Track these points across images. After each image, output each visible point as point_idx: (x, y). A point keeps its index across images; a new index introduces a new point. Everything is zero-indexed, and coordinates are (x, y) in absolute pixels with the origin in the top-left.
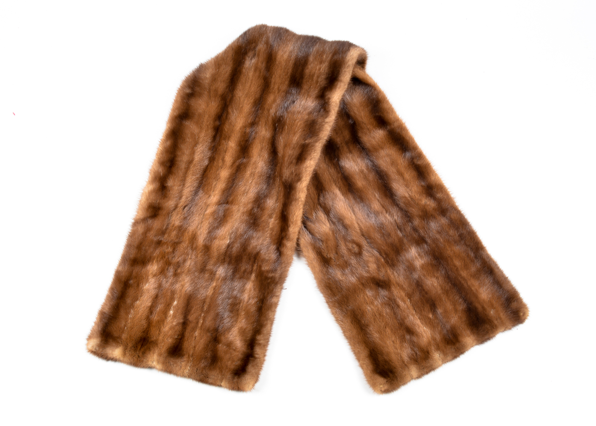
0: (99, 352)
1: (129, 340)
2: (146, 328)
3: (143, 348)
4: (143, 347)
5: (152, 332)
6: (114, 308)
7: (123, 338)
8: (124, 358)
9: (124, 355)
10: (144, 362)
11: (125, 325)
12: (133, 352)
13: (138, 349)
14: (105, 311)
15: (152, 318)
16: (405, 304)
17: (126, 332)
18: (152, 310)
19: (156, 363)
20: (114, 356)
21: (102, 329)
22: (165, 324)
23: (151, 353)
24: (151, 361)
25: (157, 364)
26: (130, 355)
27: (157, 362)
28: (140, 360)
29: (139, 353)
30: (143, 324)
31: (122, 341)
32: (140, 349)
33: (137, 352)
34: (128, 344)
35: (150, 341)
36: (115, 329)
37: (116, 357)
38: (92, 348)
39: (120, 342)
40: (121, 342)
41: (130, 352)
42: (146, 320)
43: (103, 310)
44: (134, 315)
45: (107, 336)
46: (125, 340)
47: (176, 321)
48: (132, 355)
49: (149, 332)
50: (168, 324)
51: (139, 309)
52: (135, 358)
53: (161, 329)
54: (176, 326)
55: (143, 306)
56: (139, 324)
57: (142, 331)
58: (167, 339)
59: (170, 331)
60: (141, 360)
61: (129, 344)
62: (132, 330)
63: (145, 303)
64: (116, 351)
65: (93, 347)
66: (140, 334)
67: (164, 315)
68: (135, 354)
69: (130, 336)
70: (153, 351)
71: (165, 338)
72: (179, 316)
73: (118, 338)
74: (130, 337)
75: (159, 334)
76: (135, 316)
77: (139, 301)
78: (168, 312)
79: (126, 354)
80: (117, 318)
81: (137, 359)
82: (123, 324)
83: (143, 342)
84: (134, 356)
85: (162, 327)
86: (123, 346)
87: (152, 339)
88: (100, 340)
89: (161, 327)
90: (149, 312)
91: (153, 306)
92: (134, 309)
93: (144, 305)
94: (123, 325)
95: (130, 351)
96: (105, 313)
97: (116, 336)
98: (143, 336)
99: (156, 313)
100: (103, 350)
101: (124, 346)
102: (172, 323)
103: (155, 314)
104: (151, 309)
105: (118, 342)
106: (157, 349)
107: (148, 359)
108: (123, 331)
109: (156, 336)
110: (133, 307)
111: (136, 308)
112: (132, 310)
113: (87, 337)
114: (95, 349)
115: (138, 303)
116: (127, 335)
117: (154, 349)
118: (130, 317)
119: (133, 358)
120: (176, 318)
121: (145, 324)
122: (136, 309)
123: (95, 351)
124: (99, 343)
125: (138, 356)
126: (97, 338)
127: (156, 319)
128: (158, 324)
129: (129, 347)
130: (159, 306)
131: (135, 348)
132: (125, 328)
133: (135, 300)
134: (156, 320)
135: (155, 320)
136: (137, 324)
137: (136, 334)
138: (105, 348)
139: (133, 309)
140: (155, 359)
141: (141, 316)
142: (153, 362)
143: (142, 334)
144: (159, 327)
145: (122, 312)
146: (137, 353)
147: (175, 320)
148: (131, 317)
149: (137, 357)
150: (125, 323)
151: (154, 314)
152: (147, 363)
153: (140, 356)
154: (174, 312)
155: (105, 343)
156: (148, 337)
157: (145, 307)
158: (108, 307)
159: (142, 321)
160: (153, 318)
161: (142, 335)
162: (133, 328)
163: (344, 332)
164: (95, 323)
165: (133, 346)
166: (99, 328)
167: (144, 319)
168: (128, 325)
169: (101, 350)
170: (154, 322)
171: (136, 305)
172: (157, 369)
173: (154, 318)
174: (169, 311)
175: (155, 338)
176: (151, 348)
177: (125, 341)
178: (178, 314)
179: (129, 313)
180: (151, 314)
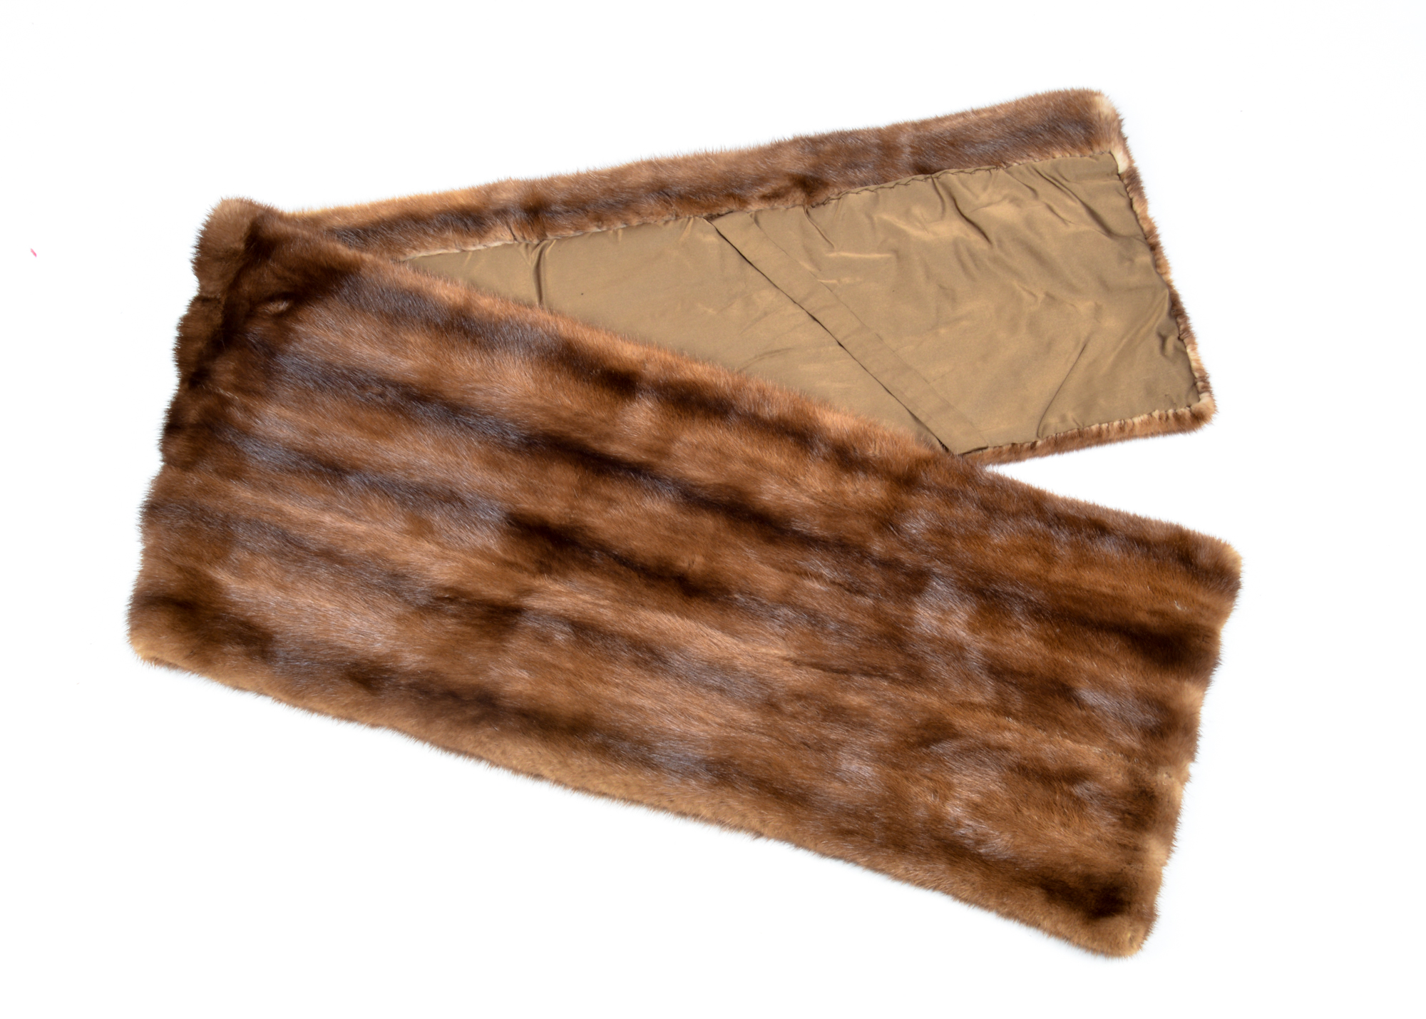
16: (1012, 734)
163: (957, 896)
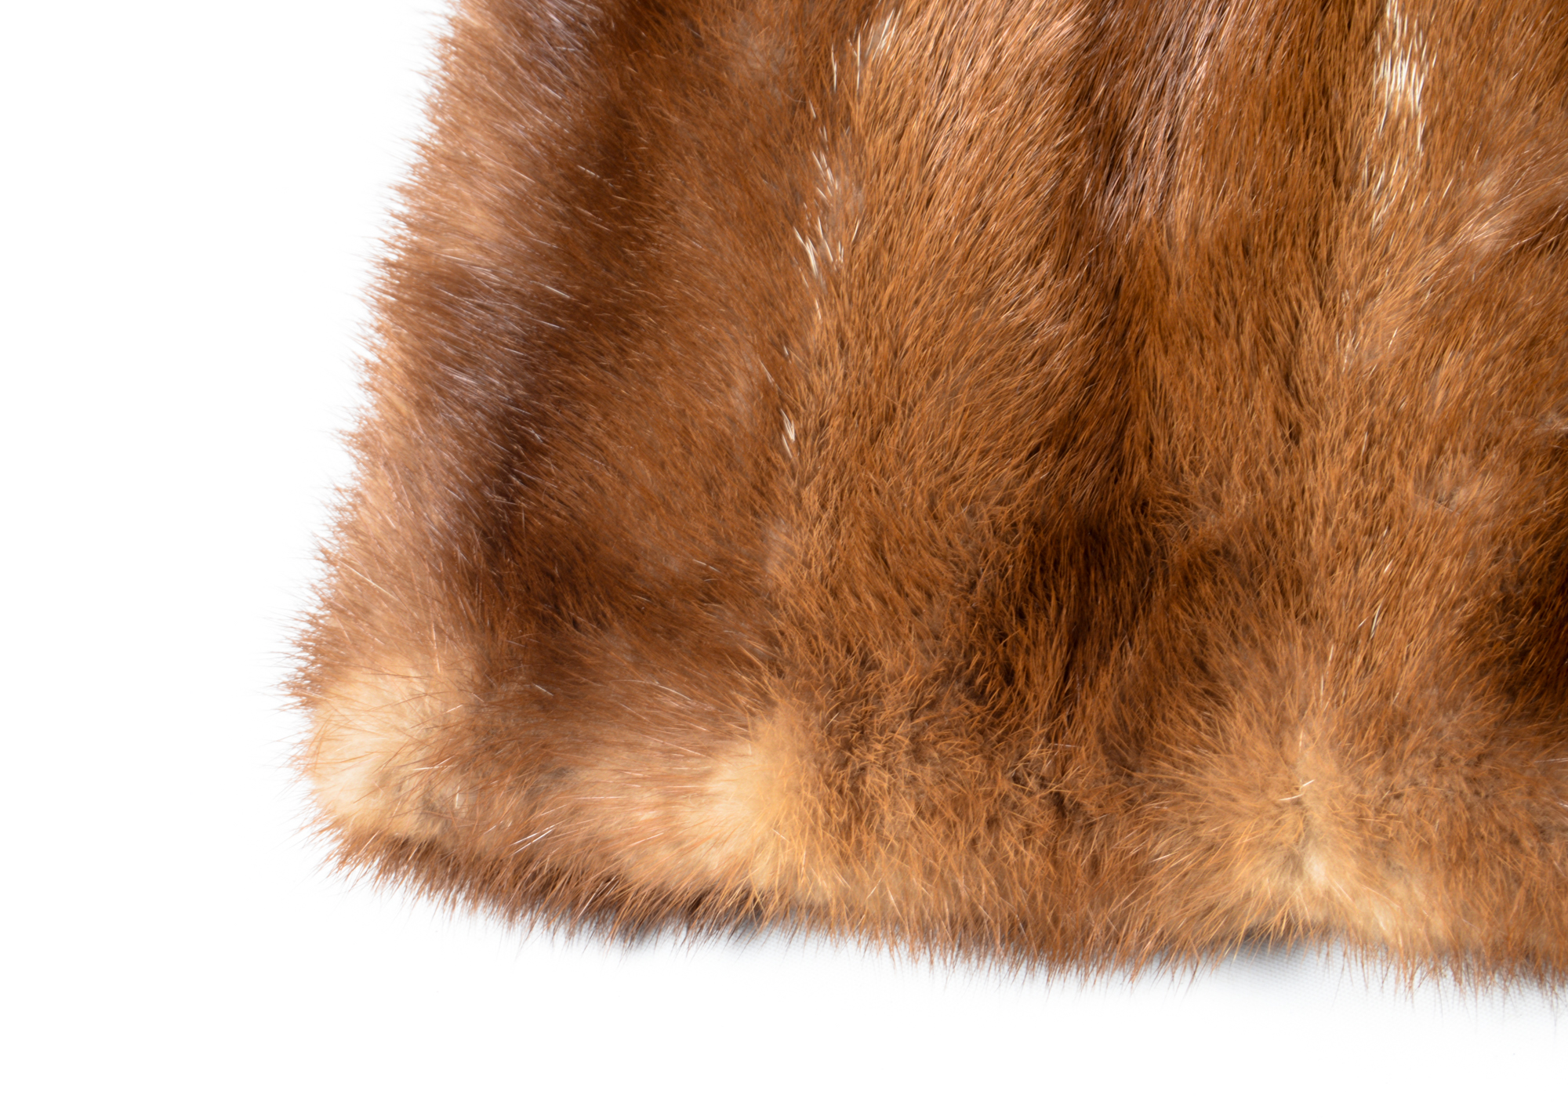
0: (487, 841)
1: (880, 597)
2: (1090, 382)
3: (1104, 680)
4: (1103, 658)
5: (1182, 426)
6: (576, 178)
7: (785, 581)
8: (860, 870)
9: (846, 830)
10: (1164, 884)
11: (767, 390)
12: (974, 765)
13: (1039, 708)
14: (456, 252)
15: (1133, 214)
17: (811, 497)
18: (1113, 113)
19: (1352, 864)
20: (714, 862)
21: (462, 509)
22: (1348, 261)
23: (1236, 725)
24: (1262, 846)
25: (1368, 878)
26: (928, 811)
27: (1362, 854)
28: (1095, 864)
29: (1062, 765)
30: (1028, 329)
31: (778, 623)
32: (1065, 698)
33: (1033, 753)
34: (867, 664)
35: (1178, 553)
36: (642, 469)
37: (745, 866)
38: (377, 803)
39: (754, 646)
40: (770, 639)
41: (926, 774)
42: (1064, 265)
43: (428, 241)
44: (868, 220)
45: (555, 600)
46: (810, 606)
47: (1506, 187)
48: (960, 804)
49: (1137, 429)
50: (1387, 258)
51: (915, 126)
52: (1009, 841)
53: (1308, 349)
54: (1509, 261)
55: (965, 75)
56: (963, 338)
57: (1032, 432)
58: (1427, 478)
59: (1452, 362)
60: (1107, 862)
61: (889, 660)
62: (891, 442)
63: (989, 24)
64: (713, 786)
65: (385, 780)
66: (1008, 474)
67: (1293, 138)
68: (1005, 785)
69: (878, 530)
70: (1267, 693)
71: (1394, 467)
72: (1525, 114)
73: (709, 593)
74: (877, 550)
75: (1295, 436)
76: (885, 241)
77: (906, 23)
78: (1357, 94)
79: (872, 802)
80: (647, 321)
81: (1052, 853)
82: (741, 383)
83: (1083, 584)
84: (992, 823)
85: (1314, 318)
86: (806, 693)
87: (1210, 526)
88: (469, 668)
89: (1295, 326)
90: (1073, 146)
91: (1117, 53)
92: (859, 143)
93: (983, 63)
94: (740, 400)
95: (917, 754)
96: (460, 282)
97: (675, 566)
98: (1062, 499)
99: (1171, 138)
100: (533, 798)
101: (821, 698)
102: (1452, 229)
103: (1171, 154)
104: (1086, 95)
105: (726, 657)
106: (1322, 657)
107: (1207, 832)
108: (762, 489)
109: (1250, 463)
110: (836, 115)
111: (879, 119)
112: (820, 161)
113: (292, 663)
114: (429, 809)
115: (884, 44)
116: (834, 527)
117: (1271, 665)
118: (823, 260)
119: (986, 844)
120: (1485, 154)
121: (1049, 330)
122: (883, 138)
123: (434, 830)
124: (456, 711)
125: (1058, 800)
126: (423, 646)
127: (1194, 228)
128: (1240, 288)
129: (893, 705)
130: (1202, 36)
131: (979, 696)
132: (782, 428)
133: (835, 23)
134: (1206, 236)
135: (1182, 233)
136: (945, 347)
137: (952, 492)
138: (561, 773)
139: (830, 147)
140: (1318, 815)
141: (965, 216)
142: (1294, 863)
143: (1039, 475)
144: (1264, 327)
145: (685, 214)
146: (1031, 767)
147: (1488, 186)
148: (838, 256)
149: (1045, 821)
150: (772, 366)
151: (1160, 156)
152: (1202, 897)
153: (1090, 807)
154: (1443, 73)
155: (545, 706)
156: (1141, 505)
157: (1008, 84)
158: (490, 192)
159: (1006, 289)
160: (1148, 213)
161: (1040, 487)
162: (889, 418)
164: (365, 442)
165: (947, 677)
166: (419, 498)
167: (1032, 259)
168: (820, 381)
169: (507, 805)
170: (1178, 266)
171: (864, 80)
172: (1366, 944)
173: (1161, 210)
174: (1365, 77)
175: (1239, 502)
176: (1226, 660)
177: (818, 616)
178: (1503, 90)
179: (794, 218)
180: (1114, 163)
